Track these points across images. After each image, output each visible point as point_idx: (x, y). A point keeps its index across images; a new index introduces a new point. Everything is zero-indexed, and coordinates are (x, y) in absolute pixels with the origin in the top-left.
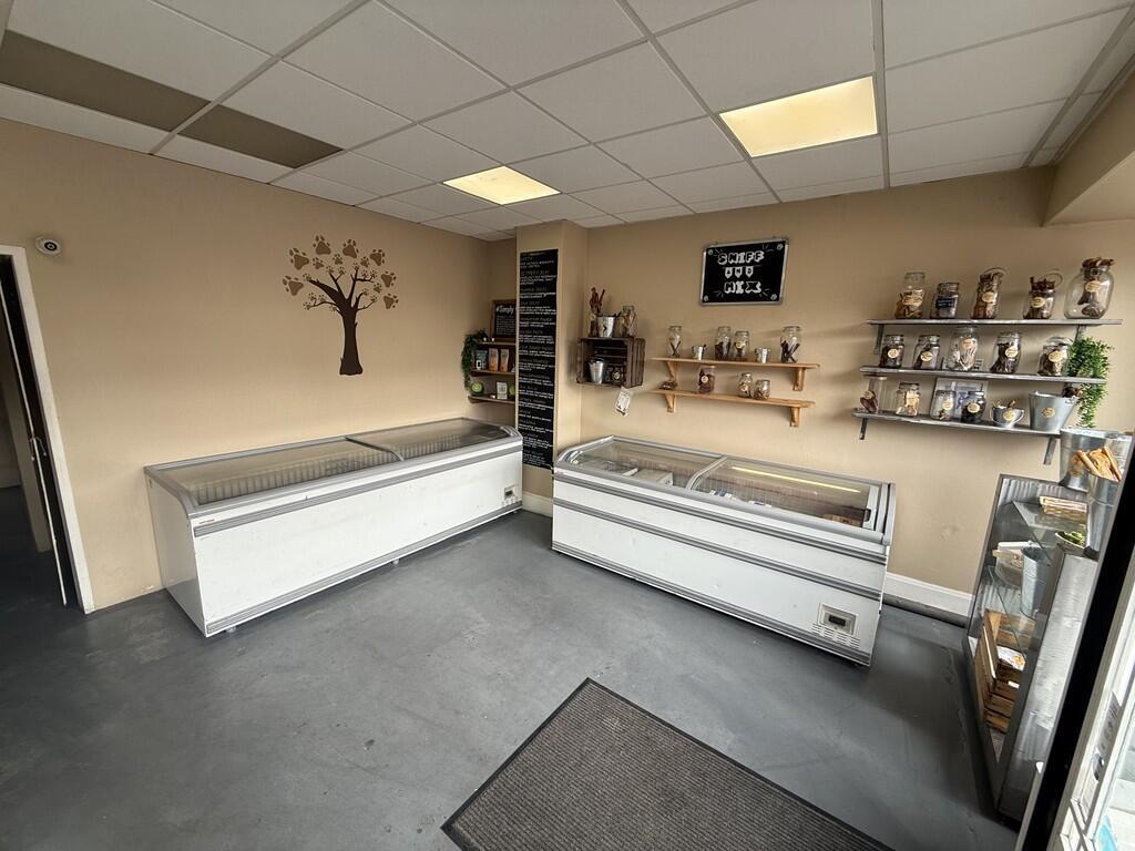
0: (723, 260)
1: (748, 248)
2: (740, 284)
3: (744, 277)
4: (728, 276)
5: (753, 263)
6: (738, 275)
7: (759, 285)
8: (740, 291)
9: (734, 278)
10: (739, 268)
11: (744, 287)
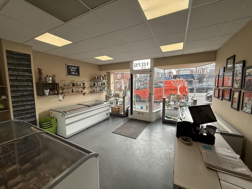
0: (70, 68)
1: (74, 67)
2: (74, 72)
3: (74, 71)
4: (71, 71)
5: (75, 69)
6: (73, 71)
7: (77, 73)
8: (74, 74)
9: (72, 71)
10: (73, 69)
11: (74, 73)
